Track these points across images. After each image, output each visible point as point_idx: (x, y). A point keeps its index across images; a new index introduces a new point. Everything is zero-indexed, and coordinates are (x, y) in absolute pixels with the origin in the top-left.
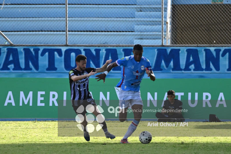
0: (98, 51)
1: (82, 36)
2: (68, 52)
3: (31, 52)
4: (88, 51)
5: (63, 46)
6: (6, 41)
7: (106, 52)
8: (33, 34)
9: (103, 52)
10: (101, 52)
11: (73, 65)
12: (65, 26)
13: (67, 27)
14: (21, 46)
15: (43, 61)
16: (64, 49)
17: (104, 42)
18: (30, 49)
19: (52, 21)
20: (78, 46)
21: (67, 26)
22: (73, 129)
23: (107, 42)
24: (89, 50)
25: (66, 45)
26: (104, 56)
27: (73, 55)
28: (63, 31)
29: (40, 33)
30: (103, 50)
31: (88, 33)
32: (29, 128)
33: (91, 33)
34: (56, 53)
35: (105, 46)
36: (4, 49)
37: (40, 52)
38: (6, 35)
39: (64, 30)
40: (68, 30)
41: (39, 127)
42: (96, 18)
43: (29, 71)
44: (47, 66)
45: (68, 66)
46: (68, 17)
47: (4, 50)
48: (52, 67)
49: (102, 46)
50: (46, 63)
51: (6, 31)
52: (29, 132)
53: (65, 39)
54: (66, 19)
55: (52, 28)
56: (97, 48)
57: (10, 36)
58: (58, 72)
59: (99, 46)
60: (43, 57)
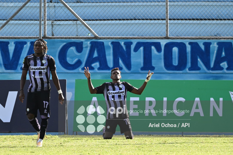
0: (207, 45)
1: (187, 26)
2: (169, 47)
3: (122, 47)
4: (194, 45)
5: (162, 38)
6: (89, 32)
7: (218, 46)
8: (123, 24)
9: (214, 47)
10: (211, 46)
11: (175, 63)
12: (165, 12)
13: (167, 15)
14: (109, 38)
15: (137, 58)
16: (163, 43)
17: (216, 34)
18: (120, 42)
19: (148, 6)
20: (182, 38)
21: (167, 12)
22: (176, 145)
23: (219, 33)
24: (196, 44)
25: (167, 38)
26: (215, 52)
27: (175, 50)
28: (163, 19)
29: (133, 21)
30: (214, 44)
31: (195, 22)
32: (118, 145)
33: (198, 22)
34: (153, 48)
35: (217, 39)
36: (86, 42)
37: (133, 47)
38: (89, 25)
39: (163, 18)
40: (168, 18)
41: (132, 143)
42: (205, 3)
44: (142, 65)
45: (168, 65)
46: (169, 2)
47: (87, 44)
48: (148, 66)
49: (213, 39)
50: (141, 60)
51: (89, 20)
52: (119, 150)
53: (165, 30)
54: (167, 4)
55: (148, 16)
56: (206, 41)
57: (94, 26)
58: (156, 72)
59: (209, 39)
60: (137, 52)
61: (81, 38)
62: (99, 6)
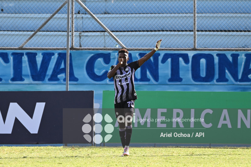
0: (235, 57)
1: (215, 37)
2: (197, 58)
4: (222, 57)
5: (190, 50)
6: (117, 43)
7: (245, 58)
8: (151, 35)
9: (242, 58)
10: (239, 57)
11: (203, 75)
12: (193, 24)
13: (195, 26)
14: (136, 50)
15: (165, 69)
16: (191, 54)
17: (243, 45)
19: (176, 17)
20: (210, 50)
21: (195, 24)
22: (203, 157)
23: (247, 44)
24: (224, 55)
25: (194, 49)
26: (243, 63)
27: (203, 61)
28: (190, 31)
29: (161, 33)
30: (242, 56)
31: (223, 33)
32: (146, 156)
33: (226, 33)
34: (181, 59)
35: (244, 50)
36: (114, 54)
37: (160, 58)
38: (117, 36)
39: (191, 29)
40: (196, 30)
41: (160, 155)
42: (232, 14)
43: (147, 83)
44: (170, 76)
45: (196, 76)
46: (197, 13)
47: (115, 55)
48: (175, 77)
49: (241, 50)
50: (169, 72)
51: (117, 31)
52: (146, 161)
53: (193, 41)
54: (195, 15)
55: (175, 27)
56: (234, 52)
57: (121, 38)
58: (183, 83)
59: (237, 50)
60: (165, 64)
61: (109, 49)
62: (126, 17)
